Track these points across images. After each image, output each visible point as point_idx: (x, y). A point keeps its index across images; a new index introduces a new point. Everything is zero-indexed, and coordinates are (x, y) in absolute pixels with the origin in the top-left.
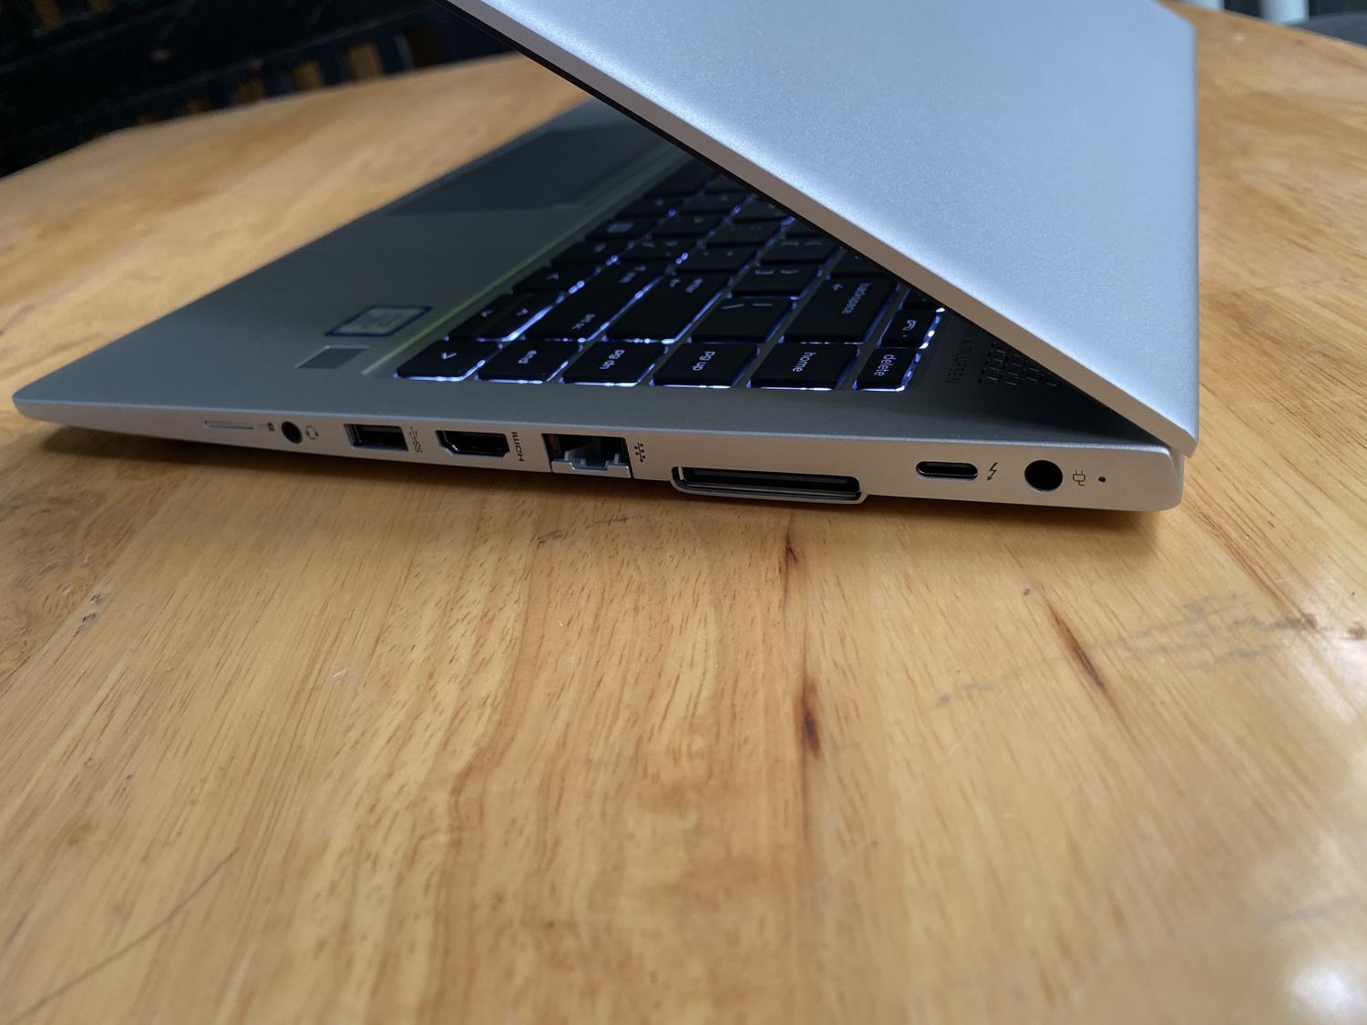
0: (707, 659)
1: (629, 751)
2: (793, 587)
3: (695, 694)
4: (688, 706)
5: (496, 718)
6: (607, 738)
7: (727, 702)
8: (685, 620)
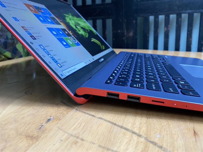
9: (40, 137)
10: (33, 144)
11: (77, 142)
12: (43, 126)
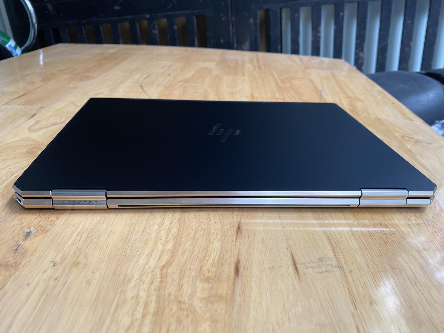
0: (217, 250)
1: (199, 268)
2: (238, 237)
3: (214, 258)
4: (212, 261)
5: (170, 255)
6: (194, 264)
7: (221, 261)
8: (214, 240)
9: (20, 264)
10: (10, 276)
11: (78, 263)
12: (21, 246)
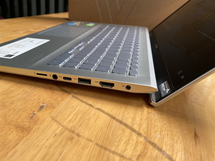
9: (32, 129)
10: (23, 137)
12: (35, 115)
